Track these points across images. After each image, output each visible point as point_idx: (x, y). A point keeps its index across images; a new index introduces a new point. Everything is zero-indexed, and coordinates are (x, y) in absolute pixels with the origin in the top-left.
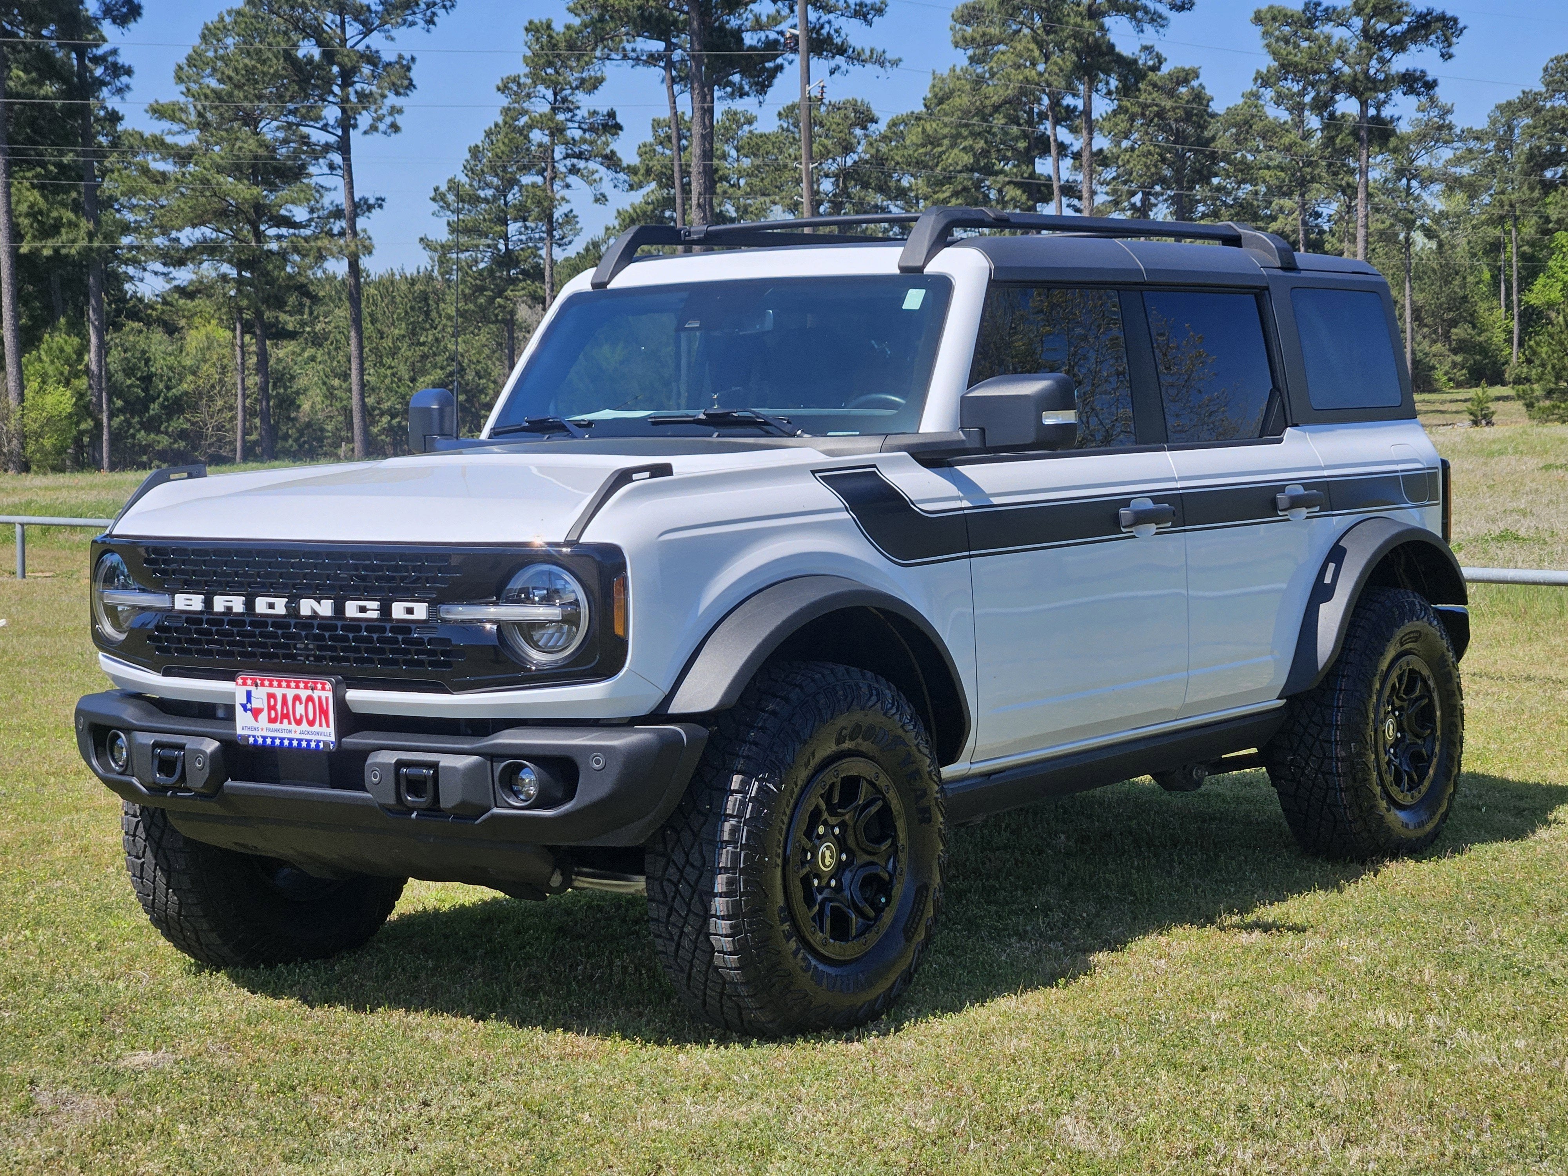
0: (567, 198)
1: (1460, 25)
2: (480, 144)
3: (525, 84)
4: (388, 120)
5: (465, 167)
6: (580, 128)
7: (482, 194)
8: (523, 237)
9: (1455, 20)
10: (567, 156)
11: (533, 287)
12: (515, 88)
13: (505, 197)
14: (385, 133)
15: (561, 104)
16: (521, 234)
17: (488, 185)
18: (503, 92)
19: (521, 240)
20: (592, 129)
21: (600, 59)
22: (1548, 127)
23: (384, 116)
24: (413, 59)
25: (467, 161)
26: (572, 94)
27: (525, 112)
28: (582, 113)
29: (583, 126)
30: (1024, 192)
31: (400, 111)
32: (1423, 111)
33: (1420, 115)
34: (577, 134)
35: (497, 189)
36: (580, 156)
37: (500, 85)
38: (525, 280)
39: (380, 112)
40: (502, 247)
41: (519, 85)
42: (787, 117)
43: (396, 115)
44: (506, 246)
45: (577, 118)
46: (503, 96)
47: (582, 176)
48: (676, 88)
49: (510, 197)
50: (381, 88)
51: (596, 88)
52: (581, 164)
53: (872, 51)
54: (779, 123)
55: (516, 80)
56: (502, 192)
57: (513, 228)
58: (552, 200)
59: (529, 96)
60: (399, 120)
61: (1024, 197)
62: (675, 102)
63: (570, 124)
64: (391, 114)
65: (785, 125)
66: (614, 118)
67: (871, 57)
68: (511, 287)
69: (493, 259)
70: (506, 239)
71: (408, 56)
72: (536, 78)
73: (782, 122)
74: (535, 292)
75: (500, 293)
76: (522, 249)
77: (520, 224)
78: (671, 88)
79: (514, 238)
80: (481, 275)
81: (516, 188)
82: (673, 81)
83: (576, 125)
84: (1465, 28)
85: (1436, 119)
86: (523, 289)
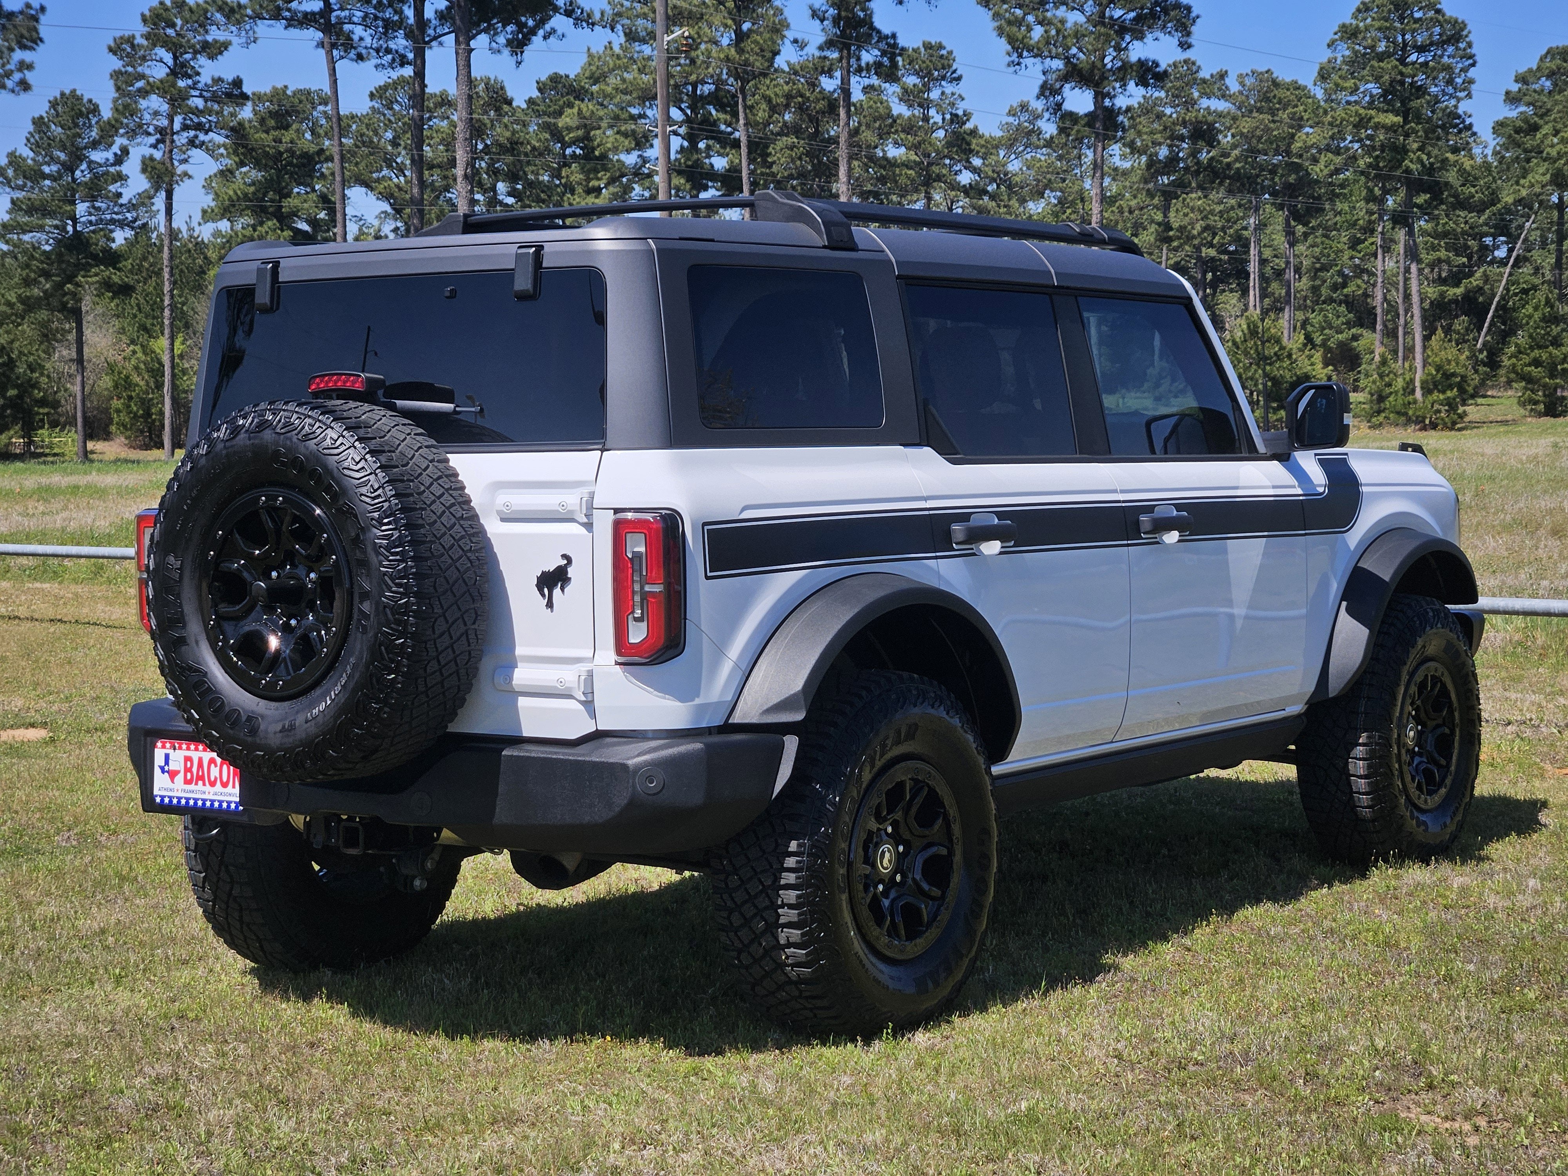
0: (190, 173)
1: (1193, 15)
2: (45, 115)
3: (140, 46)
4: (17, 76)
5: (28, 140)
6: (201, 96)
7: (46, 169)
8: (93, 218)
9: (1189, 9)
10: (185, 128)
11: (108, 273)
12: (129, 50)
13: (73, 173)
14: (13, 91)
15: (179, 70)
16: (90, 214)
17: (53, 160)
18: (115, 53)
19: (90, 222)
20: (215, 98)
21: (250, 18)
22: (1168, 133)
23: (12, 71)
24: (43, 9)
25: (30, 133)
26: (194, 58)
27: (142, 76)
28: (205, 78)
29: (205, 93)
30: (687, 181)
31: (30, 67)
32: (1014, 115)
33: (1011, 119)
34: (199, 103)
35: (63, 164)
36: (199, 127)
37: (112, 44)
38: (97, 266)
39: (8, 67)
40: (70, 228)
41: (133, 46)
42: (381, 97)
43: (26, 72)
44: (74, 227)
45: (200, 86)
46: (115, 58)
47: (208, 149)
48: (335, 52)
49: (78, 173)
50: (7, 41)
51: (221, 53)
52: (202, 137)
53: (602, 14)
54: (371, 104)
55: (130, 40)
56: (70, 168)
57: (81, 208)
58: (173, 174)
59: (144, 59)
60: (29, 76)
61: (688, 186)
62: (334, 69)
63: (193, 93)
64: (20, 70)
65: (376, 106)
66: (240, 87)
67: (602, 19)
68: (82, 273)
69: (58, 242)
70: (75, 221)
71: (36, 5)
72: (154, 39)
73: (374, 103)
74: (109, 278)
75: (70, 279)
76: (94, 232)
77: (87, 204)
78: (329, 53)
79: (82, 219)
80: (48, 258)
81: (84, 166)
82: (334, 46)
83: (197, 93)
84: (1198, 17)
85: (1026, 124)
86: (96, 275)
